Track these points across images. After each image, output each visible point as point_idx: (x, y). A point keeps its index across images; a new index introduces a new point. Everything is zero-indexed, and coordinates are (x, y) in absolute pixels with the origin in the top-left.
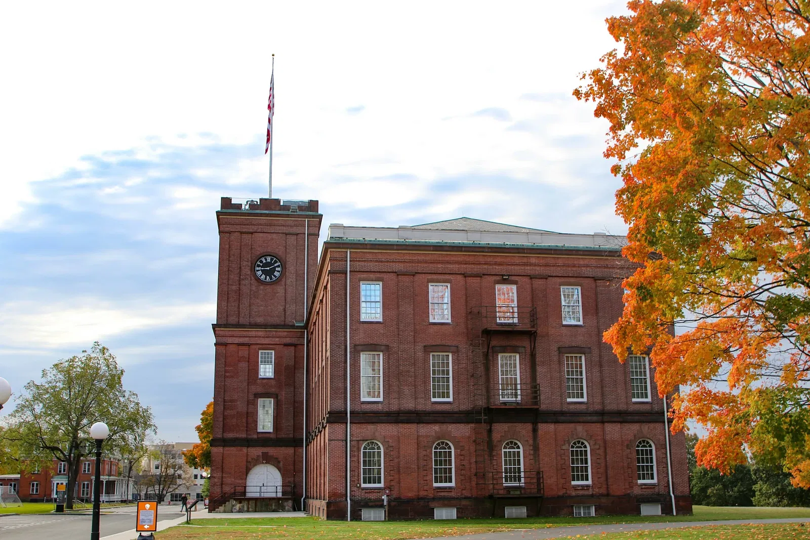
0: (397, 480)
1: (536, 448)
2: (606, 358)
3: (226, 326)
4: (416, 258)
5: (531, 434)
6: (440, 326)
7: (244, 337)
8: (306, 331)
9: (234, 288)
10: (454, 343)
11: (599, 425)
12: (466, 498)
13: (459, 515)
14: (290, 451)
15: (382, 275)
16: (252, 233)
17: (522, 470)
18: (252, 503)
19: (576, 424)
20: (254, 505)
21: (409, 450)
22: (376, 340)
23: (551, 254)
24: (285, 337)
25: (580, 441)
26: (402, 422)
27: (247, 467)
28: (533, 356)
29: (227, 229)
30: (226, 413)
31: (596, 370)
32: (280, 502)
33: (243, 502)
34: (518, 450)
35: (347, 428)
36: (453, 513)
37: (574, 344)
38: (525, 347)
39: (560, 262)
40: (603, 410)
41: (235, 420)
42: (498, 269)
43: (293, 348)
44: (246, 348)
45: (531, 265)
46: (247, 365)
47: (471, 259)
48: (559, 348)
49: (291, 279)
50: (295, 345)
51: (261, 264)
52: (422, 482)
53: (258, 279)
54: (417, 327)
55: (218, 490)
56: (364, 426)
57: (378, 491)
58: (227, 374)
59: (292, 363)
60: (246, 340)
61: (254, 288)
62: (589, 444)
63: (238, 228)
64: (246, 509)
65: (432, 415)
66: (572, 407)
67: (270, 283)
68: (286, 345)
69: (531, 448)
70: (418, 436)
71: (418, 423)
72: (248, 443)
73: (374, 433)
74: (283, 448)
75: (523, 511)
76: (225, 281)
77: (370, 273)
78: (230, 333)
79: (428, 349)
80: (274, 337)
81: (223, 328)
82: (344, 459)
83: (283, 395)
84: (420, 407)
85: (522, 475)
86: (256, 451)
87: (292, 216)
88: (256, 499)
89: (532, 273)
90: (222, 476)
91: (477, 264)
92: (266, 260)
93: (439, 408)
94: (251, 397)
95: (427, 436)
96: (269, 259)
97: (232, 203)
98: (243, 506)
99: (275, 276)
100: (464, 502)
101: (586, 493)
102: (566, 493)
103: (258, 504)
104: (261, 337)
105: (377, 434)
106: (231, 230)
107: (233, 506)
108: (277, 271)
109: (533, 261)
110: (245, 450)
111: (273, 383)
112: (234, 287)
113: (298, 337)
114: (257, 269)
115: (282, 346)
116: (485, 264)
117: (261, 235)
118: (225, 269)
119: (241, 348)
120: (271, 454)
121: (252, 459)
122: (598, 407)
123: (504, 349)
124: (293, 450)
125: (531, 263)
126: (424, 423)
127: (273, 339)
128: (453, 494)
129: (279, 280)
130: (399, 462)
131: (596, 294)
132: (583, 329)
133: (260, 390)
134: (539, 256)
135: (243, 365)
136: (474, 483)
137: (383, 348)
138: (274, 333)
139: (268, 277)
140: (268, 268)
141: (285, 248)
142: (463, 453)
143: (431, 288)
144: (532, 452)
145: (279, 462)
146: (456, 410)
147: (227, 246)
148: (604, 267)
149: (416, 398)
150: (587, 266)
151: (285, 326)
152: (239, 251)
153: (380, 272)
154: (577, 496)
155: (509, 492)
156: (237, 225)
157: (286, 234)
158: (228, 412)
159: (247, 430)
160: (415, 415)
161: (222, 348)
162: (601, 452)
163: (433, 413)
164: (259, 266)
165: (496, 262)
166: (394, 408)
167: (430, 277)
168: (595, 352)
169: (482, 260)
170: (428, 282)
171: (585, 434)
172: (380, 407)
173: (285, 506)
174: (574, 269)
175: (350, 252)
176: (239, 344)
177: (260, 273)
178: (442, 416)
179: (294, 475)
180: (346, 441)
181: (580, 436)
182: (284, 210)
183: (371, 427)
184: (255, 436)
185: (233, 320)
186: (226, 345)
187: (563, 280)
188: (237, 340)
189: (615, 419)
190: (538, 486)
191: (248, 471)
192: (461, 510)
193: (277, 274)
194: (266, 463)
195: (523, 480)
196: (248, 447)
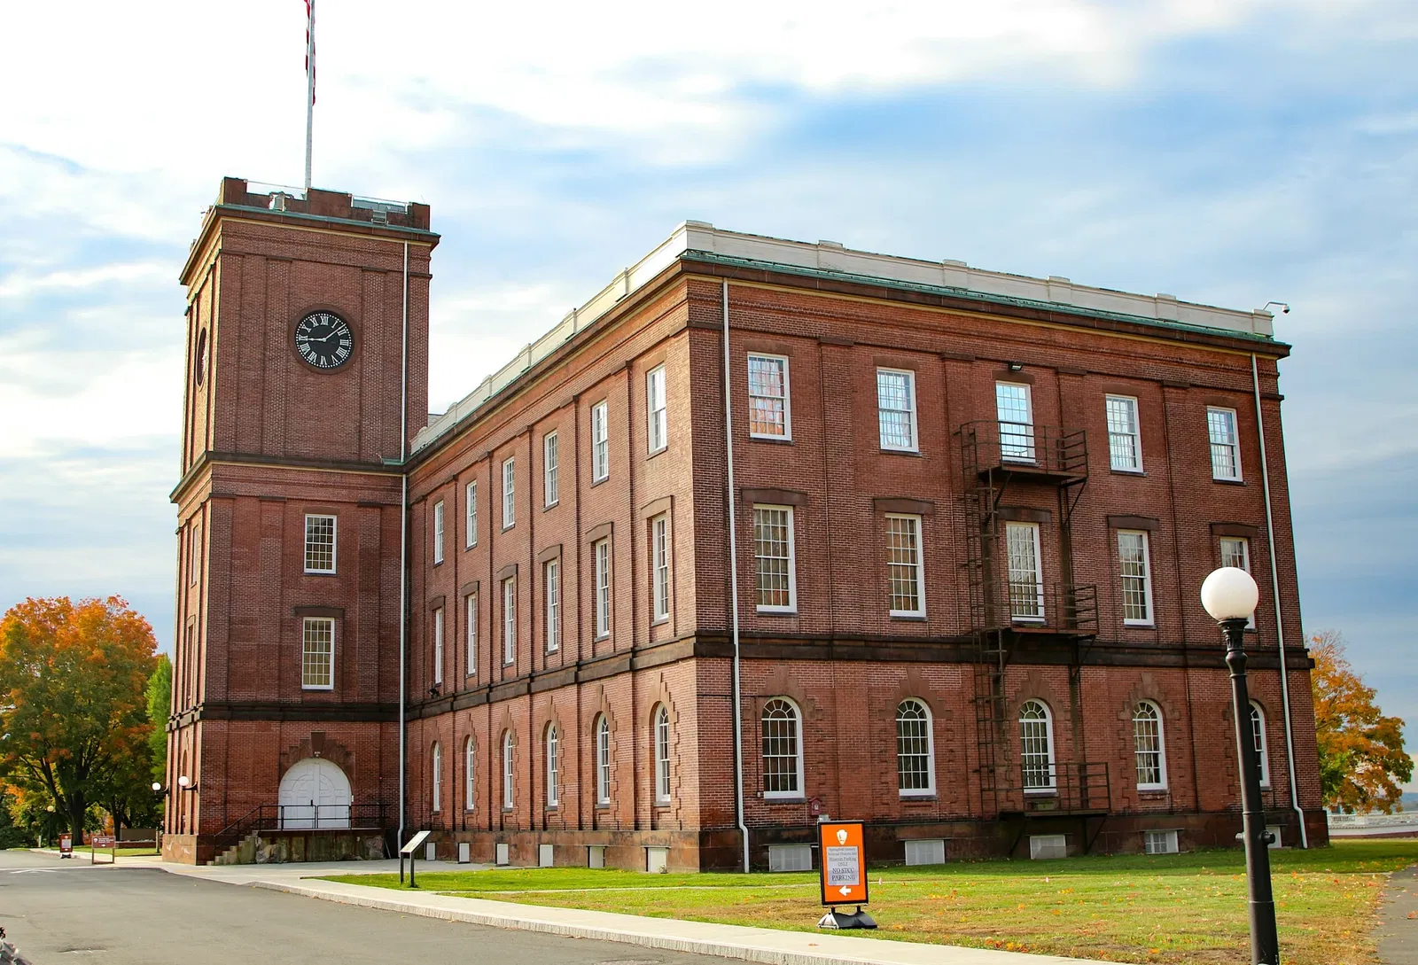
0: (832, 782)
1: (1077, 717)
2: (1185, 541)
3: (236, 456)
4: (853, 312)
5: (1067, 689)
6: (900, 460)
7: (275, 483)
8: (404, 476)
9: (252, 375)
10: (928, 496)
11: (1177, 673)
12: (959, 819)
13: (950, 854)
14: (371, 730)
15: (788, 342)
16: (291, 261)
17: (1051, 760)
18: (298, 843)
19: (1142, 670)
20: (302, 846)
21: (853, 718)
22: (783, 481)
23: (1093, 328)
24: (362, 488)
25: (1144, 704)
26: (840, 659)
27: (280, 765)
28: (1065, 529)
29: (237, 248)
30: (234, 648)
31: (1168, 563)
32: (359, 839)
33: (278, 841)
34: (1043, 720)
35: (733, 668)
36: (936, 851)
37: (1131, 511)
38: (1051, 512)
39: (1105, 346)
40: (1184, 643)
41: (254, 663)
42: (1000, 349)
43: (377, 511)
44: (277, 507)
45: (1055, 345)
46: (280, 545)
47: (953, 324)
48: (1107, 517)
49: (372, 364)
50: (381, 507)
51: (309, 330)
52: (878, 787)
53: (302, 360)
54: (859, 458)
55: (217, 814)
56: (764, 665)
57: (796, 806)
58: (236, 562)
59: (375, 544)
60: (277, 491)
61: (294, 379)
62: (1162, 709)
63: (262, 247)
64: (284, 855)
65: (891, 645)
66: (1131, 634)
67: (325, 371)
68: (362, 505)
69: (1068, 716)
70: (870, 689)
71: (868, 661)
72: (283, 712)
73: (786, 681)
74: (357, 725)
75: (1059, 843)
76: (232, 360)
77: (765, 336)
78: (243, 473)
79: (880, 505)
80: (338, 487)
81: (228, 461)
82: (730, 737)
83: (356, 613)
84: (870, 629)
85: (1052, 770)
86: (300, 731)
87: (377, 233)
88: (306, 835)
89: (1057, 362)
90: (226, 785)
91: (964, 335)
92: (319, 321)
93: (903, 630)
94: (288, 615)
95: (884, 690)
96: (325, 320)
97: (248, 191)
98: (279, 851)
99: (338, 357)
100: (960, 828)
101: (1159, 806)
102: (1129, 807)
103: (312, 842)
104: (310, 485)
105: (792, 684)
106: (247, 250)
107: (258, 849)
108: (341, 346)
109: (1060, 338)
110: (275, 727)
111: (336, 584)
112: (252, 373)
113: (388, 490)
114: (301, 338)
115: (354, 508)
116: (978, 337)
117: (311, 266)
118: (234, 334)
119: (266, 506)
120: (332, 737)
121: (291, 748)
122: (1173, 637)
123: (1017, 515)
124: (378, 729)
125: (1055, 342)
126: (878, 661)
127: (337, 491)
128: (934, 812)
129: (346, 364)
130: (835, 746)
131: (1164, 413)
132: (1143, 481)
133: (306, 599)
134: (1071, 329)
135: (272, 544)
136: (974, 790)
137: (796, 497)
138: (338, 479)
139: (323, 359)
140: (324, 340)
141: (359, 299)
142: (951, 725)
143: (881, 379)
144: (1069, 724)
145: (348, 754)
146: (935, 635)
147: (238, 285)
148: (1177, 362)
149: (862, 608)
150: (1147, 357)
151: (361, 464)
152: (262, 296)
153: (785, 335)
154: (1146, 813)
155: (1033, 805)
156: (259, 239)
157: (364, 270)
158: (237, 646)
159: (279, 686)
160: (863, 643)
161: (225, 506)
162: (1183, 724)
163: (893, 642)
164: (303, 333)
165: (995, 334)
166: (821, 627)
167: (879, 353)
168: (1167, 528)
169: (972, 328)
170: (875, 365)
171: (1156, 690)
172: (793, 625)
173: (368, 849)
174: (1128, 362)
175: (729, 285)
176: (261, 499)
177: (305, 348)
178: (911, 648)
179: (381, 781)
180: (733, 696)
181: (1149, 693)
182: (359, 217)
183: (779, 668)
184: (297, 699)
185: (249, 444)
186: (233, 498)
187: (1109, 382)
188: (258, 490)
189: (1204, 662)
190: (1081, 792)
191: (282, 770)
192: (953, 845)
193: (342, 352)
194: (321, 756)
195: (1053, 781)
196: (282, 721)
